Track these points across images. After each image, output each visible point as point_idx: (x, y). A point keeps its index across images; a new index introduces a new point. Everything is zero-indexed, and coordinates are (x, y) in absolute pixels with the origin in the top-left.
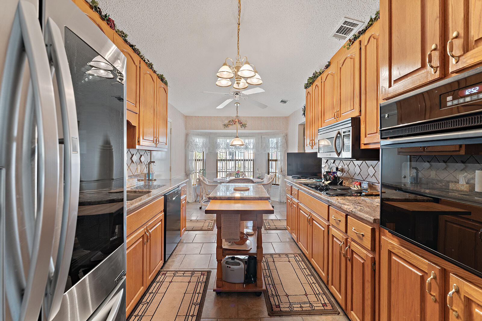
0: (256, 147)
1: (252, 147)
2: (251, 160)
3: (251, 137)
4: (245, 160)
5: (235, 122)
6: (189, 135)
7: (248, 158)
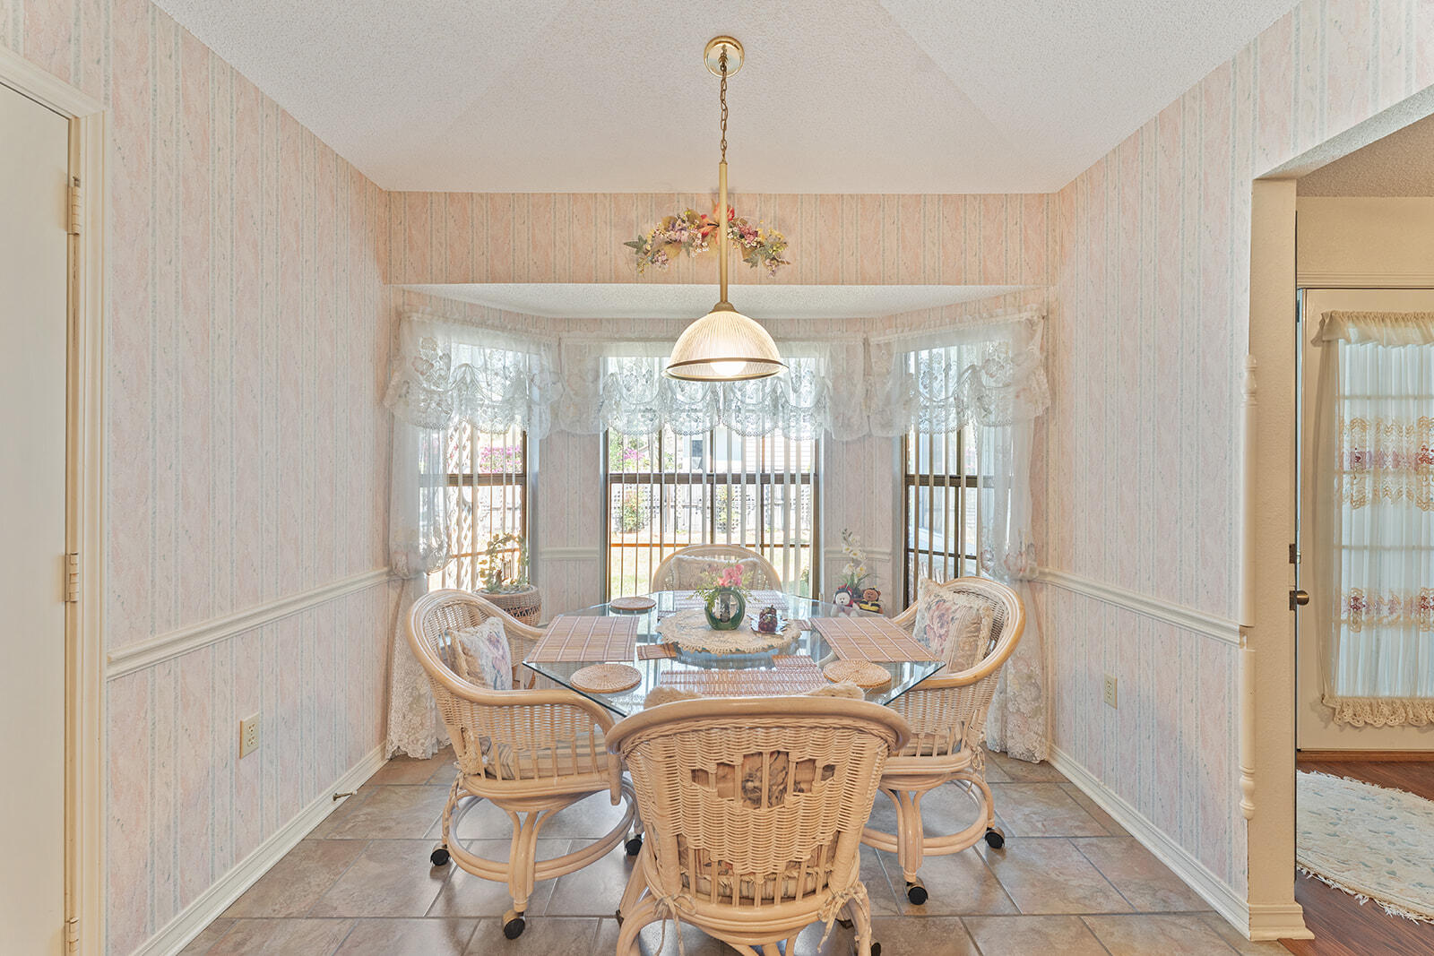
0: (832, 401)
1: (807, 401)
2: (805, 479)
3: (802, 340)
4: (765, 479)
5: (706, 229)
6: (415, 317)
7: (787, 467)
